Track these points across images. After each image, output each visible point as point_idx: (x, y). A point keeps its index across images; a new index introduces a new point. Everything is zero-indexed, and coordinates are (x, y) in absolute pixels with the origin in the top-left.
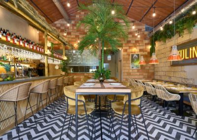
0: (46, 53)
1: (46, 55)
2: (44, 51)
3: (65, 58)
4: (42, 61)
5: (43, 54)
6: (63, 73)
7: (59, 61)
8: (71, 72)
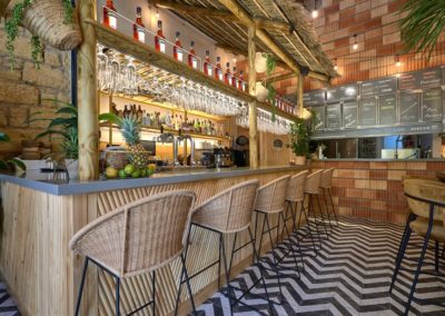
0: (252, 93)
1: (253, 99)
2: (247, 87)
3: (305, 114)
4: (243, 123)
5: (243, 96)
6: (300, 161)
7: (288, 122)
8: (321, 157)
